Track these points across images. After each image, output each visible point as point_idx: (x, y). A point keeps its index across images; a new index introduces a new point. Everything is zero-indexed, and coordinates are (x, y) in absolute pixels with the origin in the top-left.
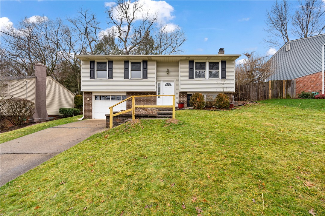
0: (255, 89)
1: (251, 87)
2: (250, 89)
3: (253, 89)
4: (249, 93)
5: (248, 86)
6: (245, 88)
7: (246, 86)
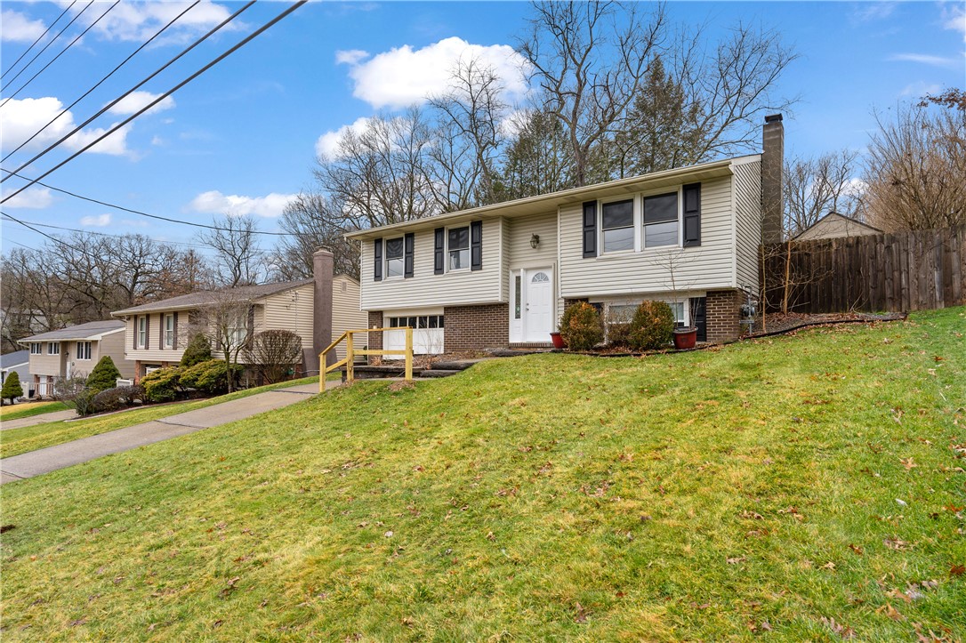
0: (930, 256)
1: (907, 251)
2: (903, 256)
3: (918, 258)
4: (896, 274)
5: (888, 248)
6: (874, 257)
7: (881, 248)
